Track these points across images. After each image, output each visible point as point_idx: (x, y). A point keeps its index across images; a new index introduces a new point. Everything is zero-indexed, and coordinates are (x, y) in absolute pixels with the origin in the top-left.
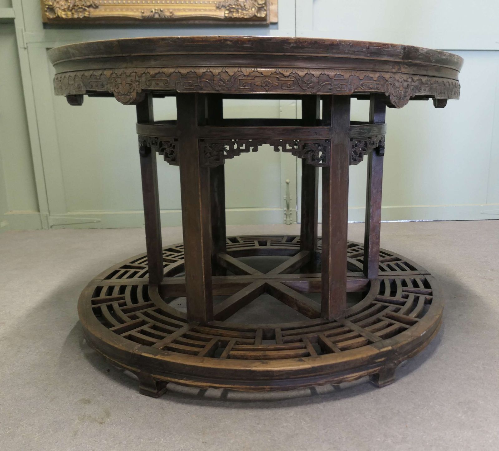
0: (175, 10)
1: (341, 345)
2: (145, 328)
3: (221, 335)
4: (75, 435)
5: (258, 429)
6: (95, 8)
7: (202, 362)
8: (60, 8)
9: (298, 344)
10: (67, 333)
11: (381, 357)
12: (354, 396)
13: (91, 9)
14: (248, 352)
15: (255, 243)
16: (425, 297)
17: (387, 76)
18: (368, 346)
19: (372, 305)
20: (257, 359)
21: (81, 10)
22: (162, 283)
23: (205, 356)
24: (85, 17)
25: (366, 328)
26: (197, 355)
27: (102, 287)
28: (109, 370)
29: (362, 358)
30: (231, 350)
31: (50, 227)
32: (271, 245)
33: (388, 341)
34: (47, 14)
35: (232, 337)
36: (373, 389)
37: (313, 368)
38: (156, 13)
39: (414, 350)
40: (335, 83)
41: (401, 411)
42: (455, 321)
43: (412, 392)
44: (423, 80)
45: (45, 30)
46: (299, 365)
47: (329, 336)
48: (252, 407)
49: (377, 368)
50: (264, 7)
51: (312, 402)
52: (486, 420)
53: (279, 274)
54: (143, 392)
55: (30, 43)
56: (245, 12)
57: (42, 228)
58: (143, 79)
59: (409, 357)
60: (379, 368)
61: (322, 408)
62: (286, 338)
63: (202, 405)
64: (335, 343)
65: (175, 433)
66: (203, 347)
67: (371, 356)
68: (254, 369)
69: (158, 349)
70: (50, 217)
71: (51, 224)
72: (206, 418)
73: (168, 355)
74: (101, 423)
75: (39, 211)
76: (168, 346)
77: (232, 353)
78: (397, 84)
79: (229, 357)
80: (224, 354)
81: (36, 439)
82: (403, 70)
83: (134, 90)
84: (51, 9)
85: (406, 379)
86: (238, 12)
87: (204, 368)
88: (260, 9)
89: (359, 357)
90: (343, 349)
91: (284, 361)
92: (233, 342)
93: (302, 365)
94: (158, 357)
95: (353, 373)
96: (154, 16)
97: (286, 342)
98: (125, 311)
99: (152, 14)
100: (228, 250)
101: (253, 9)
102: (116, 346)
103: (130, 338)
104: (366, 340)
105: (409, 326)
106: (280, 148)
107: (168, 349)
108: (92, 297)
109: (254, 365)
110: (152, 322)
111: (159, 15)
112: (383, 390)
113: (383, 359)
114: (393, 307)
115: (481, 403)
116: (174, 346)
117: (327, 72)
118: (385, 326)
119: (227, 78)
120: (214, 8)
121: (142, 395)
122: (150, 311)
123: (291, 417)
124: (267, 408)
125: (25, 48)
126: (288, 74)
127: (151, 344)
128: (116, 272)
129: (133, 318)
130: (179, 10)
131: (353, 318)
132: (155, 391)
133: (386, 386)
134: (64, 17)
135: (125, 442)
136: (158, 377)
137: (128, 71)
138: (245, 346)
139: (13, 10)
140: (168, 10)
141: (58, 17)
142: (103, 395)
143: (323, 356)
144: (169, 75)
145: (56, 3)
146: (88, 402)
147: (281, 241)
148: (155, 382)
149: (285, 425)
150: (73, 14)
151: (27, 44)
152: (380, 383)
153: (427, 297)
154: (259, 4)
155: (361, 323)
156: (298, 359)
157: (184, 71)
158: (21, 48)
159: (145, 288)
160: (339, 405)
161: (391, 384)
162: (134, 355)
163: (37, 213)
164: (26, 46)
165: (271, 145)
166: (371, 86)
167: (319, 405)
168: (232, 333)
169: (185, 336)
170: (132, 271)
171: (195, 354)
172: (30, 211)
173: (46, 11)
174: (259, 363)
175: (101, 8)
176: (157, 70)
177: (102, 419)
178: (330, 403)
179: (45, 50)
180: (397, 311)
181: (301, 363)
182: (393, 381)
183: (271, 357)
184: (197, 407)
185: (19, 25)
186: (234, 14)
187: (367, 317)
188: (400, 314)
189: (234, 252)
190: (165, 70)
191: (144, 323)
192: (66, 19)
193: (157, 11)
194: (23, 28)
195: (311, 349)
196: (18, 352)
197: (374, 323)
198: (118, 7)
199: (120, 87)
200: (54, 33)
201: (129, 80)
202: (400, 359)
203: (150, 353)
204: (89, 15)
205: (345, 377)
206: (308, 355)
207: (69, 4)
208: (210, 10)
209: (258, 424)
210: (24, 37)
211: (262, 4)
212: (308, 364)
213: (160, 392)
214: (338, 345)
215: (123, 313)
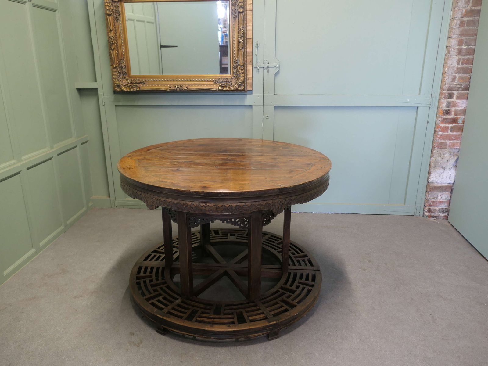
0: (189, 85)
1: (251, 318)
2: (160, 298)
3: (196, 306)
4: (127, 351)
5: (206, 357)
6: (143, 84)
7: (183, 323)
8: (123, 85)
9: (230, 316)
10: (124, 291)
11: (270, 327)
12: (256, 344)
13: (141, 85)
14: (206, 319)
15: (228, 236)
16: (308, 288)
17: (270, 202)
18: (264, 320)
19: (277, 291)
20: (209, 323)
21: (135, 86)
22: (172, 267)
23: (185, 319)
24: (137, 90)
25: (268, 308)
26: (182, 318)
27: (142, 267)
28: (143, 317)
29: (259, 327)
30: (198, 317)
31: (116, 207)
32: (237, 239)
33: (275, 318)
34: (116, 88)
35: (201, 308)
36: (266, 341)
37: (234, 331)
38: (177, 87)
39: (291, 322)
40: (243, 209)
41: (275, 355)
42: (328, 300)
43: (285, 344)
44: (292, 199)
45: (114, 95)
46: (227, 329)
47: (247, 312)
48: (206, 345)
49: (268, 332)
50: (242, 84)
51: (235, 345)
52: (314, 365)
53: (235, 263)
54: (157, 332)
55: (106, 102)
56: (230, 87)
57: (111, 207)
58: (158, 201)
59: (287, 326)
60: (269, 331)
61: (238, 349)
62: (226, 312)
63: (183, 341)
64: (249, 316)
65: (169, 355)
66: (185, 313)
67: (264, 326)
68: (206, 329)
69: (165, 313)
70: (116, 201)
71: (116, 205)
72: (184, 349)
73: (169, 317)
74: (138, 346)
75: (110, 197)
76: (170, 311)
77: (198, 318)
78: (276, 204)
79: (197, 321)
80: (194, 319)
81: (111, 352)
82: (280, 197)
83: (154, 205)
84: (119, 86)
85: (284, 337)
86: (226, 87)
87: (184, 326)
88: (240, 85)
89: (257, 326)
90: (252, 321)
91: (221, 326)
92: (200, 312)
93: (229, 329)
94: (164, 318)
95: (254, 334)
96: (176, 89)
97: (225, 314)
98: (152, 286)
99: (175, 88)
100: (212, 241)
101: (236, 85)
102: (146, 309)
103: (153, 304)
104: (265, 316)
105: (290, 309)
106: (225, 221)
107: (169, 313)
108: (137, 274)
109: (207, 327)
110: (164, 295)
111: (180, 89)
112: (271, 342)
113: (271, 327)
114: (288, 294)
115: (317, 354)
116: (172, 311)
117: (239, 204)
118: (279, 307)
119: (193, 207)
120: (213, 83)
121: (157, 333)
122: (164, 286)
123: (223, 352)
124: (213, 346)
125: (103, 105)
126: (220, 206)
127: (162, 309)
128: (150, 255)
129: (155, 291)
130: (192, 85)
131: (263, 301)
132: (163, 332)
133: (273, 339)
134: (125, 90)
135: (148, 358)
136: (164, 326)
137: (152, 196)
138: (205, 315)
139: (97, 83)
140: (185, 85)
141: (122, 90)
142: (140, 331)
143: (240, 325)
144: (169, 202)
145: (121, 82)
146: (132, 334)
147: (243, 235)
148: (163, 328)
149: (219, 356)
150: (130, 88)
151: (104, 103)
152: (270, 338)
153: (309, 288)
154: (239, 82)
155: (266, 305)
156: (228, 325)
157: (175, 201)
158: (101, 105)
159: (163, 269)
160: (247, 348)
161: (276, 338)
162: (154, 315)
163: (109, 198)
164: (104, 104)
165: (220, 220)
166: (262, 208)
167: (237, 347)
168: (201, 306)
169: (179, 305)
170: (158, 255)
171: (181, 317)
172: (105, 197)
173: (115, 87)
174: (209, 326)
175: (147, 84)
176: (164, 199)
177: (139, 344)
178: (243, 347)
179: (114, 106)
180: (288, 297)
181: (228, 328)
182: (278, 337)
183: (216, 322)
184: (181, 343)
185: (100, 92)
186: (224, 88)
187: (272, 300)
188: (289, 300)
189: (215, 243)
190: (167, 200)
191: (160, 295)
192: (126, 91)
193: (178, 87)
194: (103, 94)
195: (236, 320)
196: (102, 301)
197: (274, 304)
198: (156, 84)
199: (148, 202)
200: (119, 96)
201: (152, 200)
202: (282, 327)
203: (161, 315)
204: (139, 89)
205: (250, 335)
206: (233, 323)
207: (128, 82)
208: (210, 85)
209: (207, 354)
210: (103, 99)
211: (242, 82)
212: (232, 329)
213: (165, 333)
214: (250, 318)
215: (150, 287)
